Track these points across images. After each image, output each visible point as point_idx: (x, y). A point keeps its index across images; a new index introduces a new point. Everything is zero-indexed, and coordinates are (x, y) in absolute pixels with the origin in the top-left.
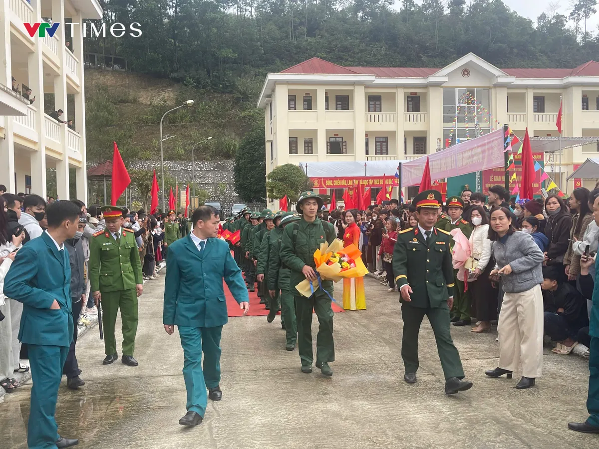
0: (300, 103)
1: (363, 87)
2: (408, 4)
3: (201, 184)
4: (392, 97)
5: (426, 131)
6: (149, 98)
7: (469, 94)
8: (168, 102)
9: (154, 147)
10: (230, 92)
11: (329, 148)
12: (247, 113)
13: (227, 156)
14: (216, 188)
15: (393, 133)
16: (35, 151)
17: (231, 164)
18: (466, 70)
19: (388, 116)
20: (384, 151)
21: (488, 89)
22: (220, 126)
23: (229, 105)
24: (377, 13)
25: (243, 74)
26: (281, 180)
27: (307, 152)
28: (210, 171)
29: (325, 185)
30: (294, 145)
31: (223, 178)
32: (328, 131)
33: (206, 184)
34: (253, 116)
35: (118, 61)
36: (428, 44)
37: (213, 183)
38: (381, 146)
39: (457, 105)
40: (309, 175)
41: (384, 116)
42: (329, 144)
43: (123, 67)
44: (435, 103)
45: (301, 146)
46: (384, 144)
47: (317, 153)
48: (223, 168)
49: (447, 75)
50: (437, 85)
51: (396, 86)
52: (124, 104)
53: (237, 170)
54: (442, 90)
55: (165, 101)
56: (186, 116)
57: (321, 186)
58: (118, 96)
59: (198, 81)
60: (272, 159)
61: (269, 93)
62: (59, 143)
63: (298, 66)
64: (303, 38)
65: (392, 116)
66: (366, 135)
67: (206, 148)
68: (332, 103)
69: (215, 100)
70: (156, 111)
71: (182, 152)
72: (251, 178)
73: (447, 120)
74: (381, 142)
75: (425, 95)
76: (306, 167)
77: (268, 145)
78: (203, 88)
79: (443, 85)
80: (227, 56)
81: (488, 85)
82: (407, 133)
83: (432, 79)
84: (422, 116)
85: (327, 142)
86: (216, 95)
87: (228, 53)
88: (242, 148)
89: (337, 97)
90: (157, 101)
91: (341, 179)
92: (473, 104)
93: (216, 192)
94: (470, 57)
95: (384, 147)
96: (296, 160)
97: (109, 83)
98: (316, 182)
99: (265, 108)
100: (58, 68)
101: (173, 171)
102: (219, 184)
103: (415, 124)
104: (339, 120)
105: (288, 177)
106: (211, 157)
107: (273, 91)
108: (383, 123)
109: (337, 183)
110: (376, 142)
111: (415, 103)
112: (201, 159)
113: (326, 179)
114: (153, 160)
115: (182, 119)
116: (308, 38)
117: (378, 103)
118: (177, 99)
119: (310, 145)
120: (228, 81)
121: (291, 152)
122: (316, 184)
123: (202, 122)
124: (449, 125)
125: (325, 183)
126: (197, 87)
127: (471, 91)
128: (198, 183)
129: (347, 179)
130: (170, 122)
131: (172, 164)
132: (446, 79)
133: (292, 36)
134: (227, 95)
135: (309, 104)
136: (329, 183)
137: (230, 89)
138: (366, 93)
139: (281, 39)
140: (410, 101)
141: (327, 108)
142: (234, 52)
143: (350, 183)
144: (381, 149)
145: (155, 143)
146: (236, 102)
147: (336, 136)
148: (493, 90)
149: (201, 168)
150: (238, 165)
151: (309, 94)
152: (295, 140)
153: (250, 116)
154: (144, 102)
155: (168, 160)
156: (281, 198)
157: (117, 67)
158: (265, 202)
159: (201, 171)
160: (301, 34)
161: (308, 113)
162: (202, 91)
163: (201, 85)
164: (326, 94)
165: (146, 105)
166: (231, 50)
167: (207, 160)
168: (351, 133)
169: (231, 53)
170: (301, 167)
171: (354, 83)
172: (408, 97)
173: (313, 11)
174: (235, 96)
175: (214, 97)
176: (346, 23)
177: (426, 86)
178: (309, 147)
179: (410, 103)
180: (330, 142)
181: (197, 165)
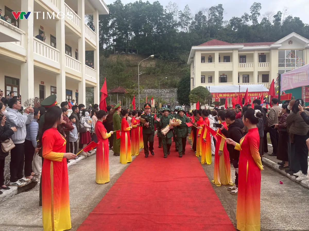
0: (206, 59)
1: (237, 51)
2: (255, 21)
3: (164, 98)
4: (252, 56)
5: (269, 71)
6: (145, 64)
7: (292, 53)
8: (153, 66)
9: (146, 83)
10: (177, 61)
11: (220, 80)
12: (184, 69)
13: (175, 87)
14: (170, 100)
15: (252, 73)
16: (58, 74)
17: (176, 90)
18: (291, 41)
19: (250, 64)
20: (247, 81)
21: (302, 50)
22: (172, 74)
23: (177, 66)
24: (241, 26)
25: (183, 54)
26: (196, 94)
27: (209, 82)
28: (168, 93)
29: (219, 97)
30: (203, 79)
31: (173, 95)
32: (220, 72)
33: (166, 98)
34: (186, 70)
35: (135, 51)
36: (264, 38)
37: (169, 98)
38: (246, 79)
39: (286, 58)
40: (211, 92)
41: (248, 64)
42: (220, 78)
43: (136, 53)
44: (274, 58)
45: (207, 80)
46: (247, 78)
47: (214, 82)
48: (173, 91)
49: (281, 43)
50: (276, 49)
51: (254, 50)
52: (136, 67)
53: (178, 92)
54: (278, 51)
55: (151, 65)
56: (159, 71)
57: (216, 97)
58: (134, 64)
59: (164, 57)
60: (193, 86)
61: (192, 56)
62: (80, 72)
63: (206, 43)
64: (208, 38)
65: (252, 64)
66: (238, 74)
67: (167, 83)
68: (222, 59)
69: (171, 64)
70: (148, 69)
71: (157, 85)
72: (184, 95)
73: (280, 65)
74: (246, 77)
75: (269, 54)
76: (209, 87)
77: (192, 80)
78: (166, 60)
79: (279, 49)
80: (176, 46)
81: (303, 48)
82: (259, 73)
83: (273, 46)
84: (267, 64)
85: (219, 78)
86: (172, 62)
87: (177, 45)
88: (181, 82)
89: (224, 57)
90: (148, 65)
91: (227, 93)
92: (295, 57)
93: (170, 101)
94: (293, 35)
95: (247, 80)
96: (204, 85)
97: (130, 59)
98: (214, 95)
99: (191, 64)
100: (80, 34)
101: (153, 93)
102: (171, 98)
103: (263, 68)
104: (225, 67)
105: (200, 93)
106: (168, 87)
107: (194, 55)
108: (247, 68)
109: (225, 95)
110: (243, 77)
111: (263, 58)
112: (165, 88)
113: (219, 93)
114: (146, 89)
115: (158, 72)
116: (210, 38)
117: (244, 59)
118: (156, 65)
119: (211, 79)
120: (177, 56)
121: (202, 82)
122: (214, 96)
123: (166, 73)
124: (282, 68)
125: (218, 96)
126: (164, 60)
127: (293, 51)
128: (163, 98)
129: (230, 93)
130: (153, 74)
131: (153, 90)
132: (280, 45)
133: (203, 38)
134: (176, 62)
135: (211, 60)
136: (221, 95)
137: (177, 60)
138: (239, 54)
139: (199, 39)
140: (261, 57)
141: (220, 61)
142: (179, 44)
143: (231, 95)
144: (246, 80)
145: (147, 82)
146: (180, 65)
147: (224, 75)
148: (305, 50)
149: (164, 92)
150: (179, 89)
151: (211, 56)
152: (204, 77)
153: (185, 70)
154: (143, 66)
155: (151, 89)
156: (196, 103)
157: (134, 53)
158: (190, 105)
159: (164, 93)
160: (207, 36)
161: (211, 64)
162: (166, 61)
163: (166, 59)
164: (219, 55)
165: (144, 67)
166: (178, 44)
167: (167, 88)
168: (231, 73)
169: (178, 45)
170: (207, 88)
171: (233, 49)
172: (260, 56)
173: (212, 27)
174: (179, 62)
175: (171, 63)
176: (227, 31)
177: (269, 50)
178: (211, 80)
179: (261, 58)
180: (221, 78)
181: (163, 90)
